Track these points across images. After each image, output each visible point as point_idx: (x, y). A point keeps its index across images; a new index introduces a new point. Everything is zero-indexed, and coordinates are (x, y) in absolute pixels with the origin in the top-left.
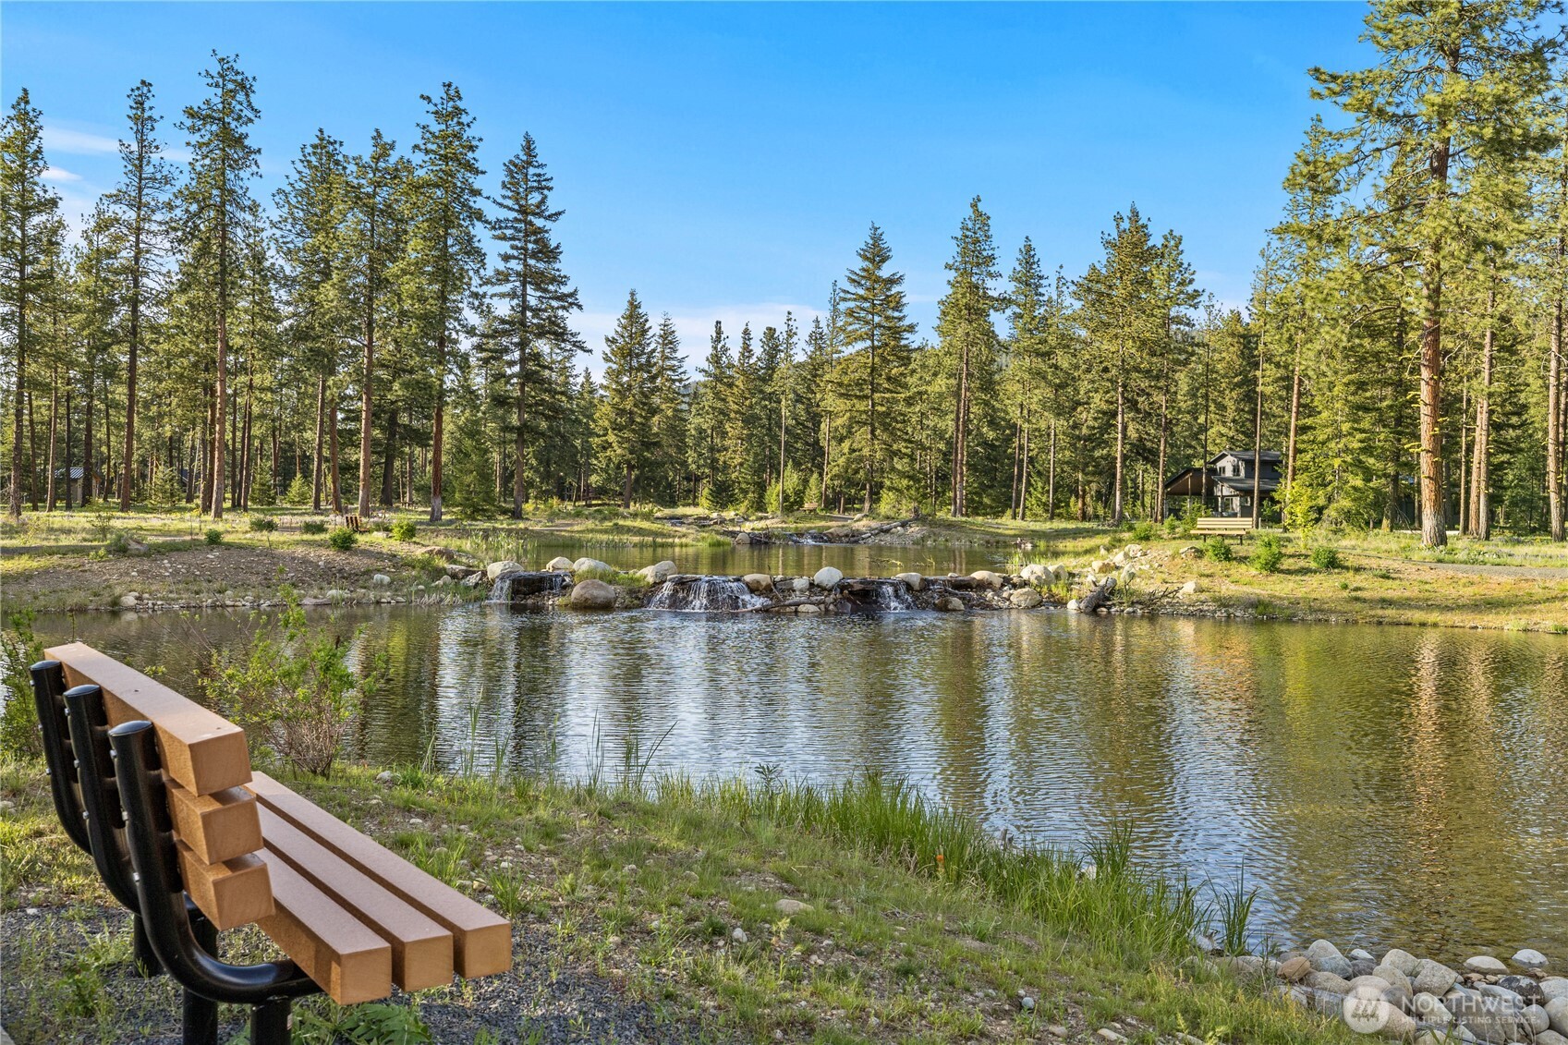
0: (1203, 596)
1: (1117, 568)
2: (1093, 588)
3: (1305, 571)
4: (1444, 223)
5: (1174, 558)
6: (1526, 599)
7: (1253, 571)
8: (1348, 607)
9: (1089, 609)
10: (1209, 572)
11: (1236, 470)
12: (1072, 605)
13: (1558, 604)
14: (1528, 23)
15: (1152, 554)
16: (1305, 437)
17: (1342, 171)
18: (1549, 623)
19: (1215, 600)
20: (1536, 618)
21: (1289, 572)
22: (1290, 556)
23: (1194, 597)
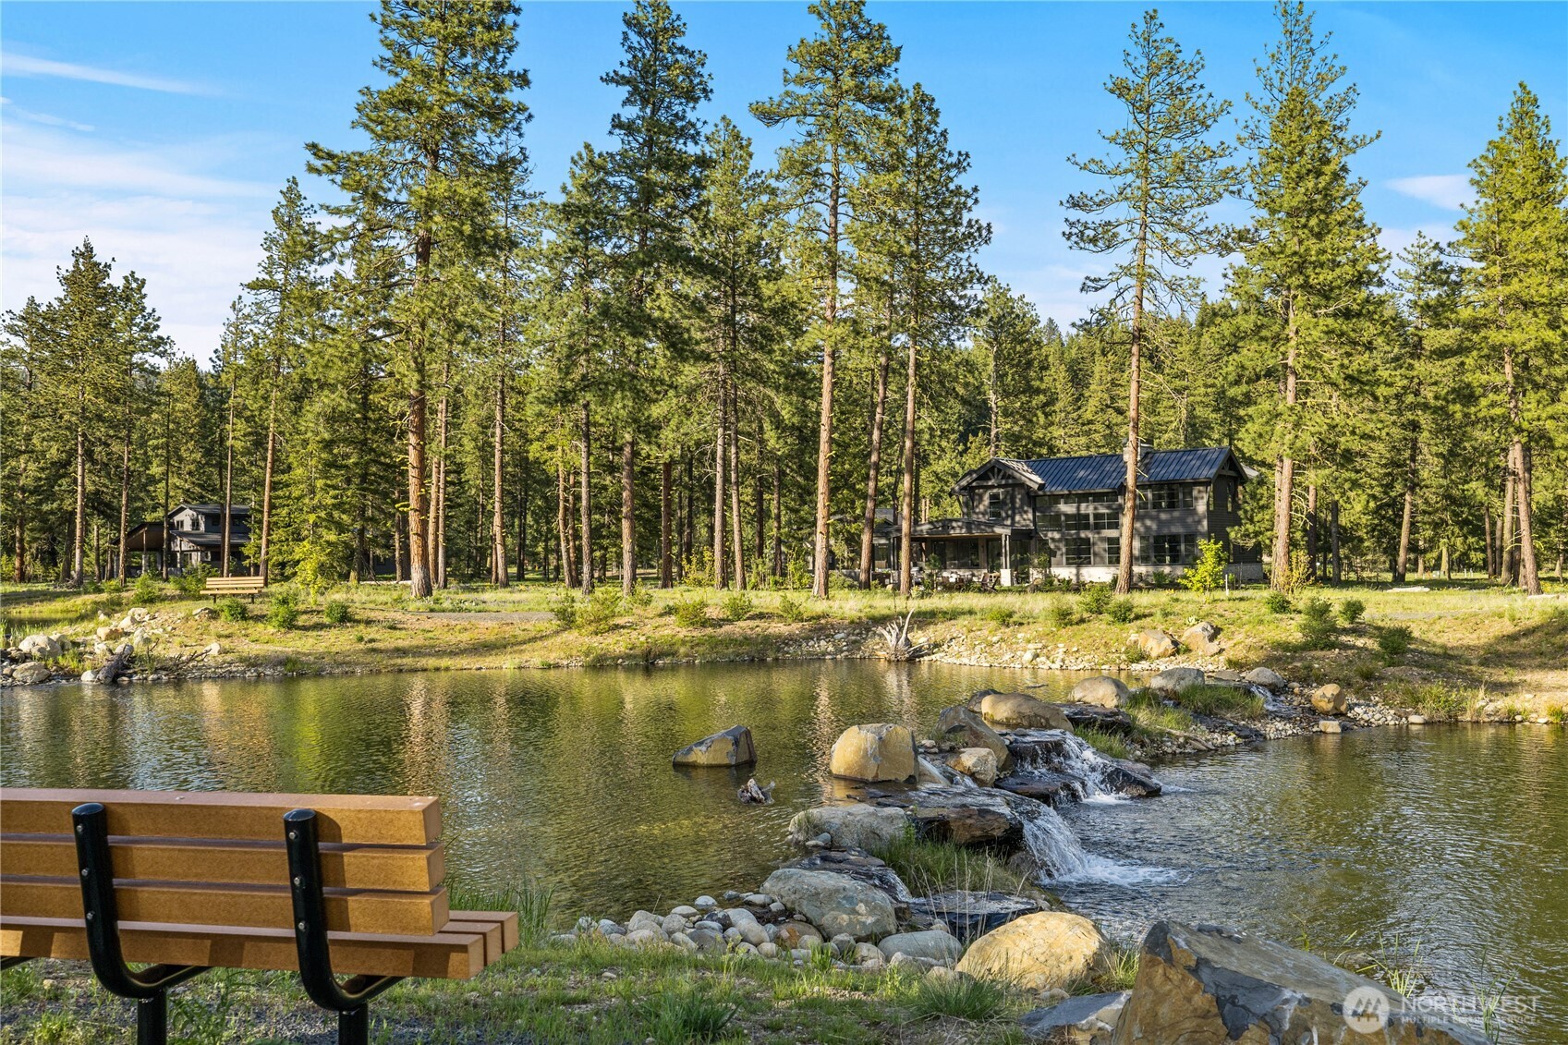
0: (229, 657)
1: (127, 634)
2: (109, 656)
3: (319, 627)
4: (431, 304)
5: (187, 620)
6: (513, 640)
7: (271, 629)
8: (369, 659)
9: (109, 680)
10: (226, 633)
11: (195, 524)
12: (87, 677)
13: (539, 643)
14: (495, 139)
15: (162, 617)
16: (280, 493)
17: (338, 244)
18: (536, 660)
19: (242, 660)
20: (525, 657)
21: (305, 628)
22: (305, 612)
23: (220, 659)
